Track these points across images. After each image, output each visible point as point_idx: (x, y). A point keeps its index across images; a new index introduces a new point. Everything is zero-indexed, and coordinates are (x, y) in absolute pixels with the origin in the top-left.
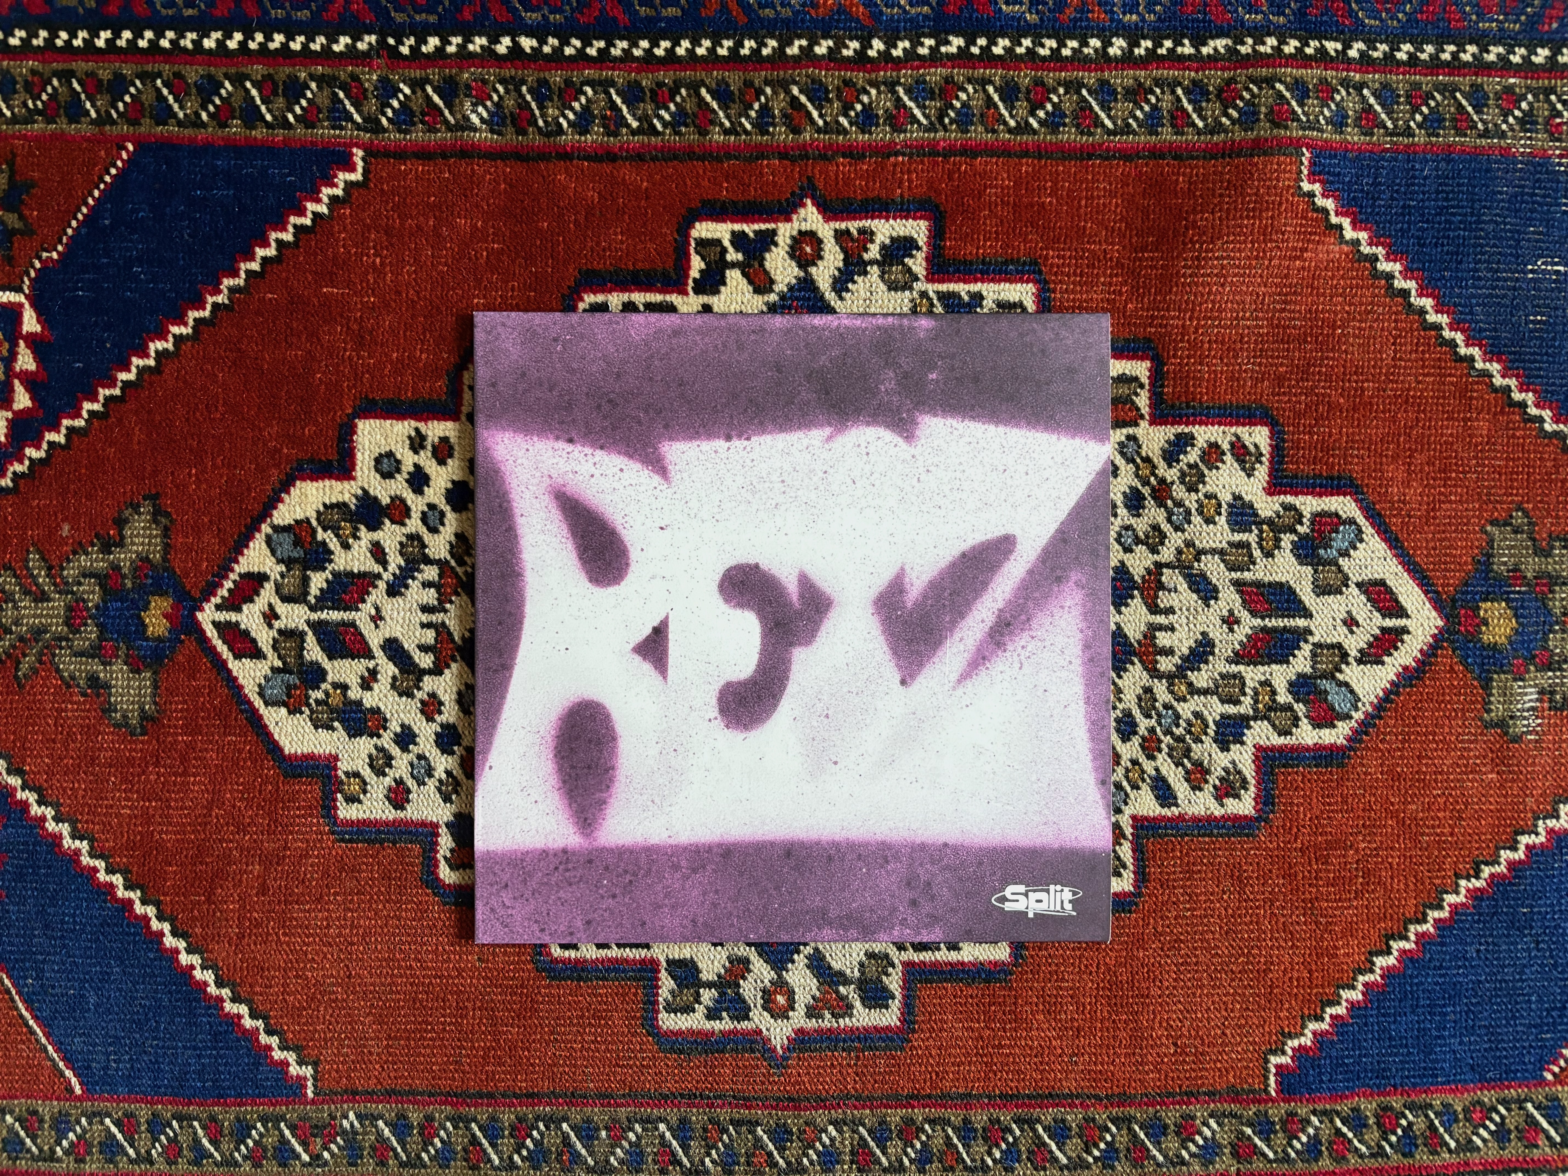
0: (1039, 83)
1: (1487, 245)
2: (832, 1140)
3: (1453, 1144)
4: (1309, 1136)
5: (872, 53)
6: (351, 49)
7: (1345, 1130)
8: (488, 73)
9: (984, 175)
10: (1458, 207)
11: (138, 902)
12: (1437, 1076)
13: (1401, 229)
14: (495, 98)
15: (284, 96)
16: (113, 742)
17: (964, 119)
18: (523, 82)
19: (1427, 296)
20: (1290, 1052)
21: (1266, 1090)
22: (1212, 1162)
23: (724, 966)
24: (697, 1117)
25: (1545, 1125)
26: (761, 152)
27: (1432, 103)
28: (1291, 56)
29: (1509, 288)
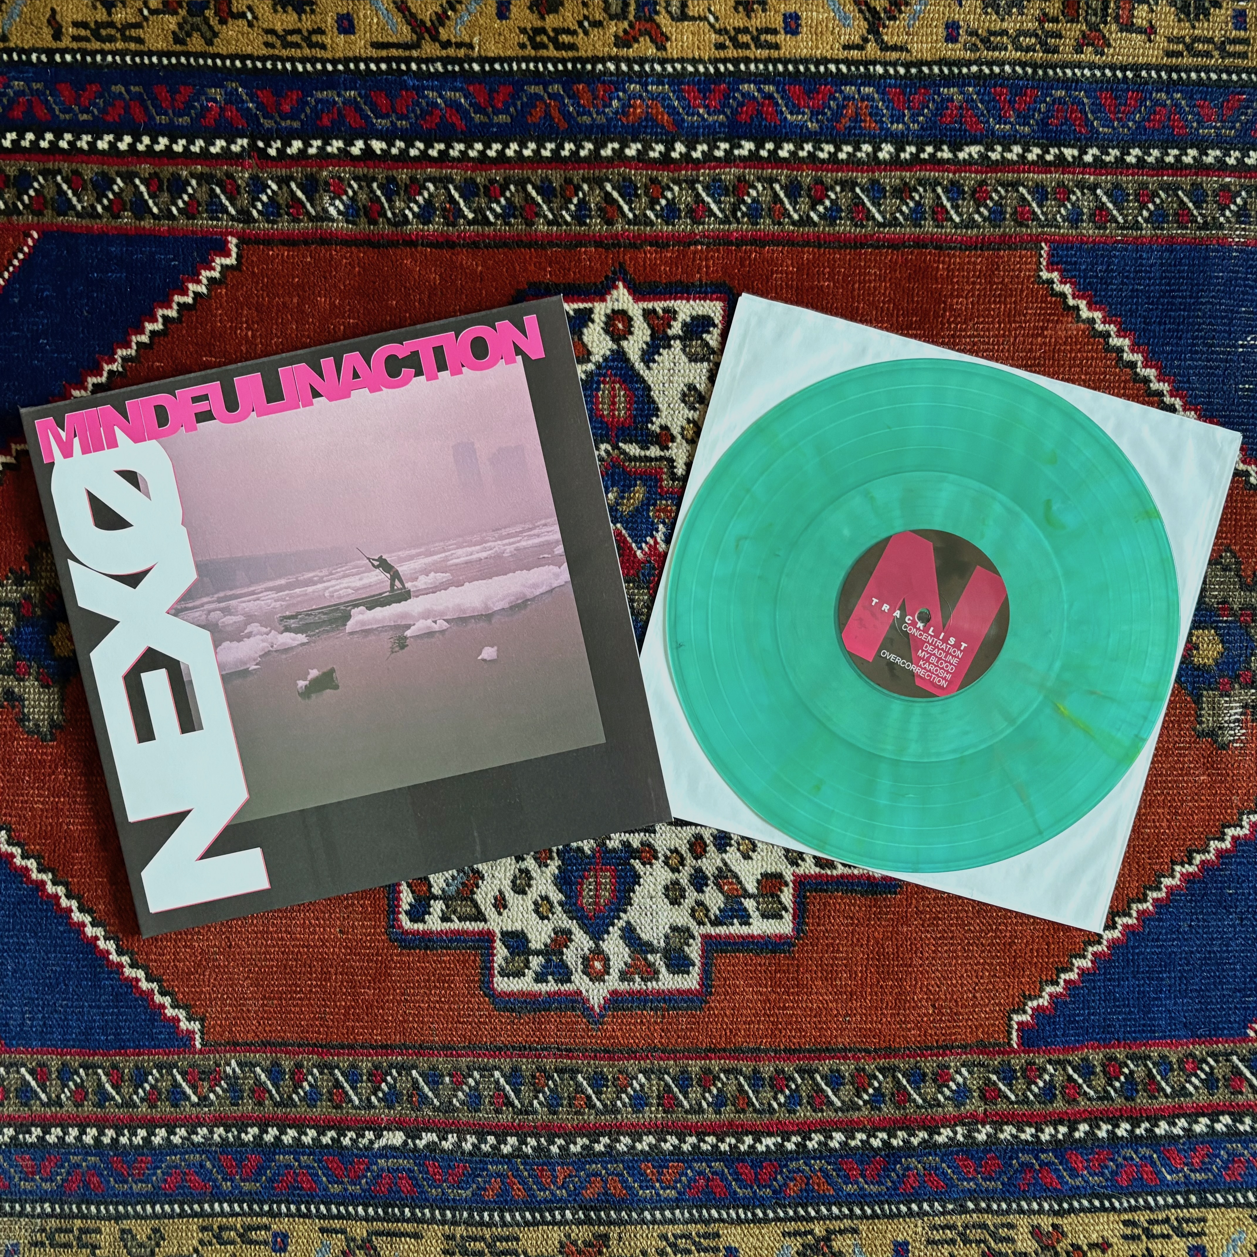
0: (819, 182)
1: (1204, 323)
2: (642, 1086)
3: (1169, 1090)
4: (1045, 1081)
5: (675, 155)
6: (226, 151)
7: (1076, 1076)
8: (344, 171)
9: (771, 262)
10: (1179, 291)
11: (49, 883)
12: (1154, 1032)
13: (1130, 310)
14: (350, 193)
15: (168, 191)
16: (27, 747)
17: (754, 213)
18: (374, 179)
19: (1151, 367)
20: (1030, 1011)
21: (1009, 1044)
22: (964, 1104)
23: (550, 936)
24: (526, 1066)
25: (1248, 1075)
26: (579, 241)
27: (1158, 201)
28: (1033, 163)
29: (1221, 360)
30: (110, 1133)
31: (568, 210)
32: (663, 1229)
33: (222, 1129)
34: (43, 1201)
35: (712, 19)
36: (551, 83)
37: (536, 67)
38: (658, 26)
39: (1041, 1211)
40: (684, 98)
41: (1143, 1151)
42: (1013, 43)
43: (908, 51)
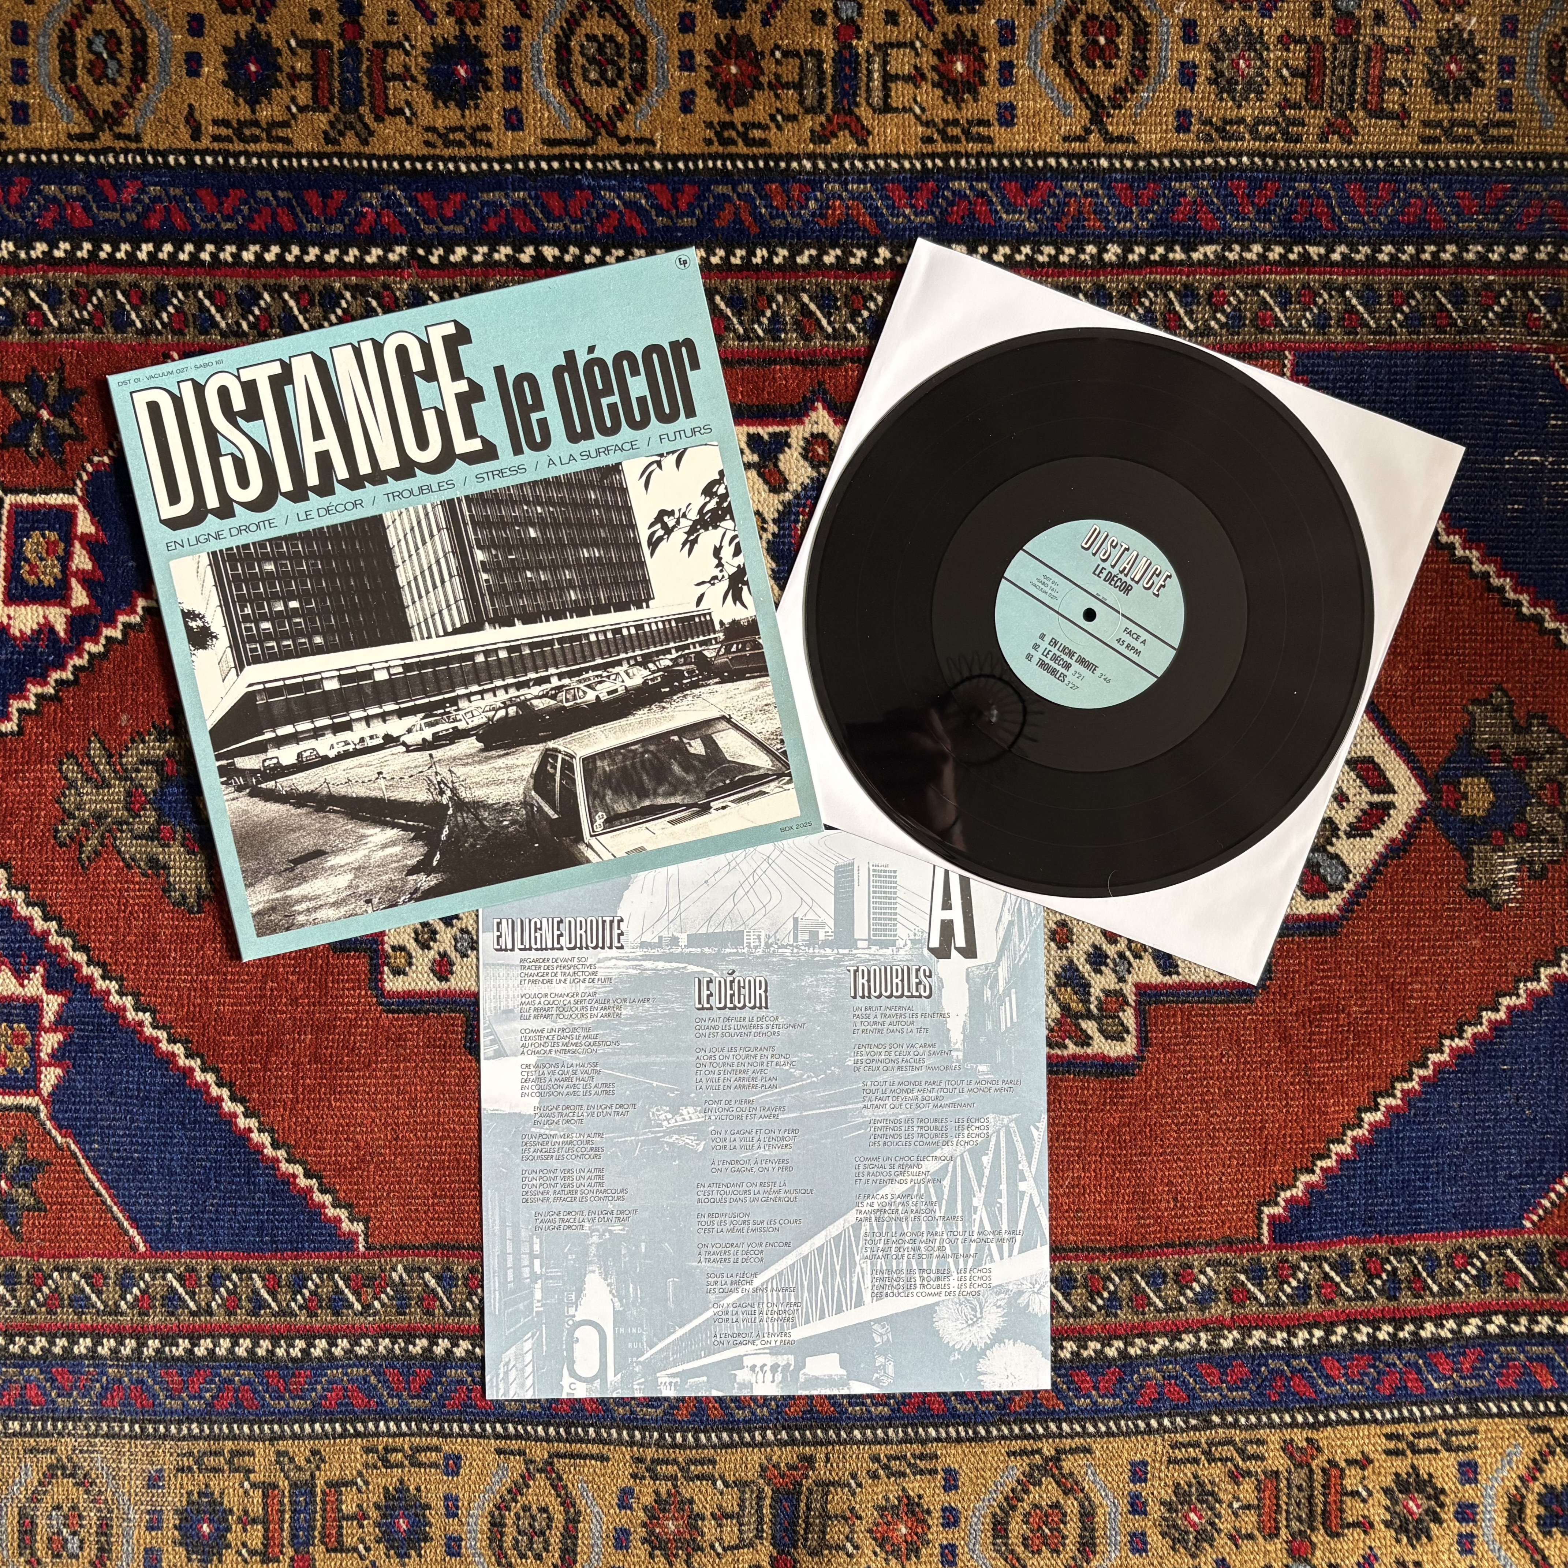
1: (1466, 437)
3: (1435, 1288)
4: (1299, 1281)
5: (878, 261)
6: (383, 260)
7: (1333, 1274)
11: (198, 1070)
12: (1420, 1224)
15: (320, 305)
16: (172, 919)
20: (1283, 1203)
21: (1260, 1241)
22: (1209, 1308)
25: (1524, 1270)
26: (774, 358)
27: (1413, 303)
28: (1275, 263)
29: (1486, 478)
30: (265, 1344)
31: (760, 324)
32: (876, 1448)
33: (387, 1340)
34: (190, 1421)
35: (918, 110)
36: (739, 182)
37: (724, 165)
38: (858, 119)
39: (1294, 1424)
40: (888, 197)
41: (1407, 1356)
42: (1251, 133)
43: (1135, 142)
